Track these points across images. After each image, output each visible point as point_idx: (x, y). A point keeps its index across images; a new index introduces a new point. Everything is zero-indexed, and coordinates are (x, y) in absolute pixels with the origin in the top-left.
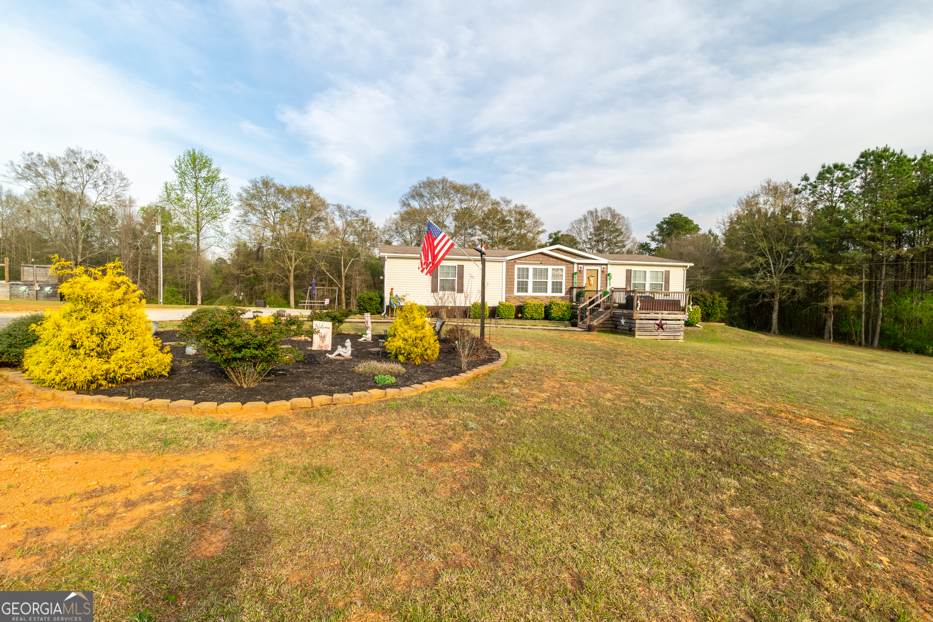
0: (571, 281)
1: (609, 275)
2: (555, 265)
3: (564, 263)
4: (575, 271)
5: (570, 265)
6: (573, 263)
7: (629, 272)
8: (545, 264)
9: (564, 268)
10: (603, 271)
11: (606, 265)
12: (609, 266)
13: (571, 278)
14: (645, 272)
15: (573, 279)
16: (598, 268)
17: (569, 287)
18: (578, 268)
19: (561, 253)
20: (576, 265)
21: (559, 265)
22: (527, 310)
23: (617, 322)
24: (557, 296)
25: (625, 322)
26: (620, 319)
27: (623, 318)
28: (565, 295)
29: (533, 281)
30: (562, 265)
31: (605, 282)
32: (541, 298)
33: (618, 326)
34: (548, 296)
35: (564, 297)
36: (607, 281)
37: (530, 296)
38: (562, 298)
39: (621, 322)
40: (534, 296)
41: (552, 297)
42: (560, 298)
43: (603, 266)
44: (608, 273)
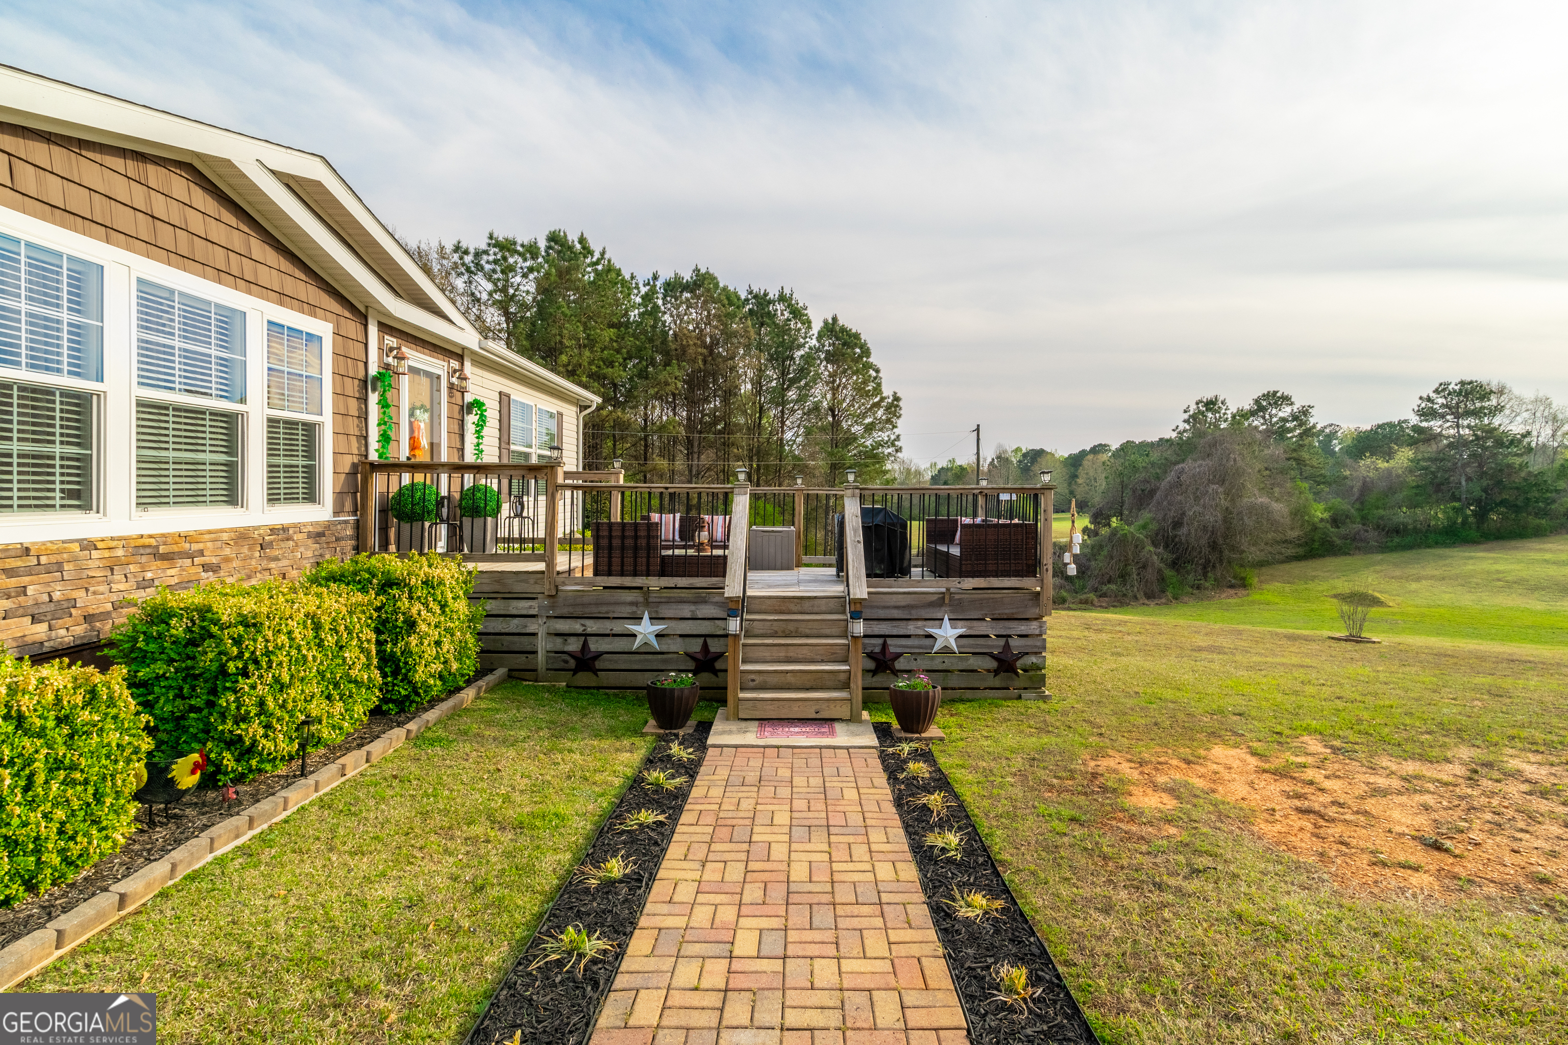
0: (355, 424)
1: (470, 407)
2: (283, 298)
3: (325, 299)
4: (373, 364)
5: (352, 328)
6: (363, 310)
9: (323, 328)
10: (451, 387)
11: (460, 355)
12: (468, 365)
13: (353, 406)
14: (530, 411)
15: (364, 417)
16: (440, 366)
17: (347, 463)
18: (381, 349)
20: (373, 334)
21: (300, 305)
23: (890, 641)
24: (298, 527)
25: (961, 636)
26: (920, 623)
27: (946, 617)
28: (336, 513)
29: (140, 404)
30: (312, 309)
31: (457, 438)
32: (201, 553)
33: (901, 659)
34: (247, 529)
35: (329, 525)
36: (462, 436)
37: (120, 539)
38: (319, 535)
39: (930, 636)
40: (153, 542)
41: (273, 531)
42: (310, 535)
43: (455, 364)
44: (469, 398)
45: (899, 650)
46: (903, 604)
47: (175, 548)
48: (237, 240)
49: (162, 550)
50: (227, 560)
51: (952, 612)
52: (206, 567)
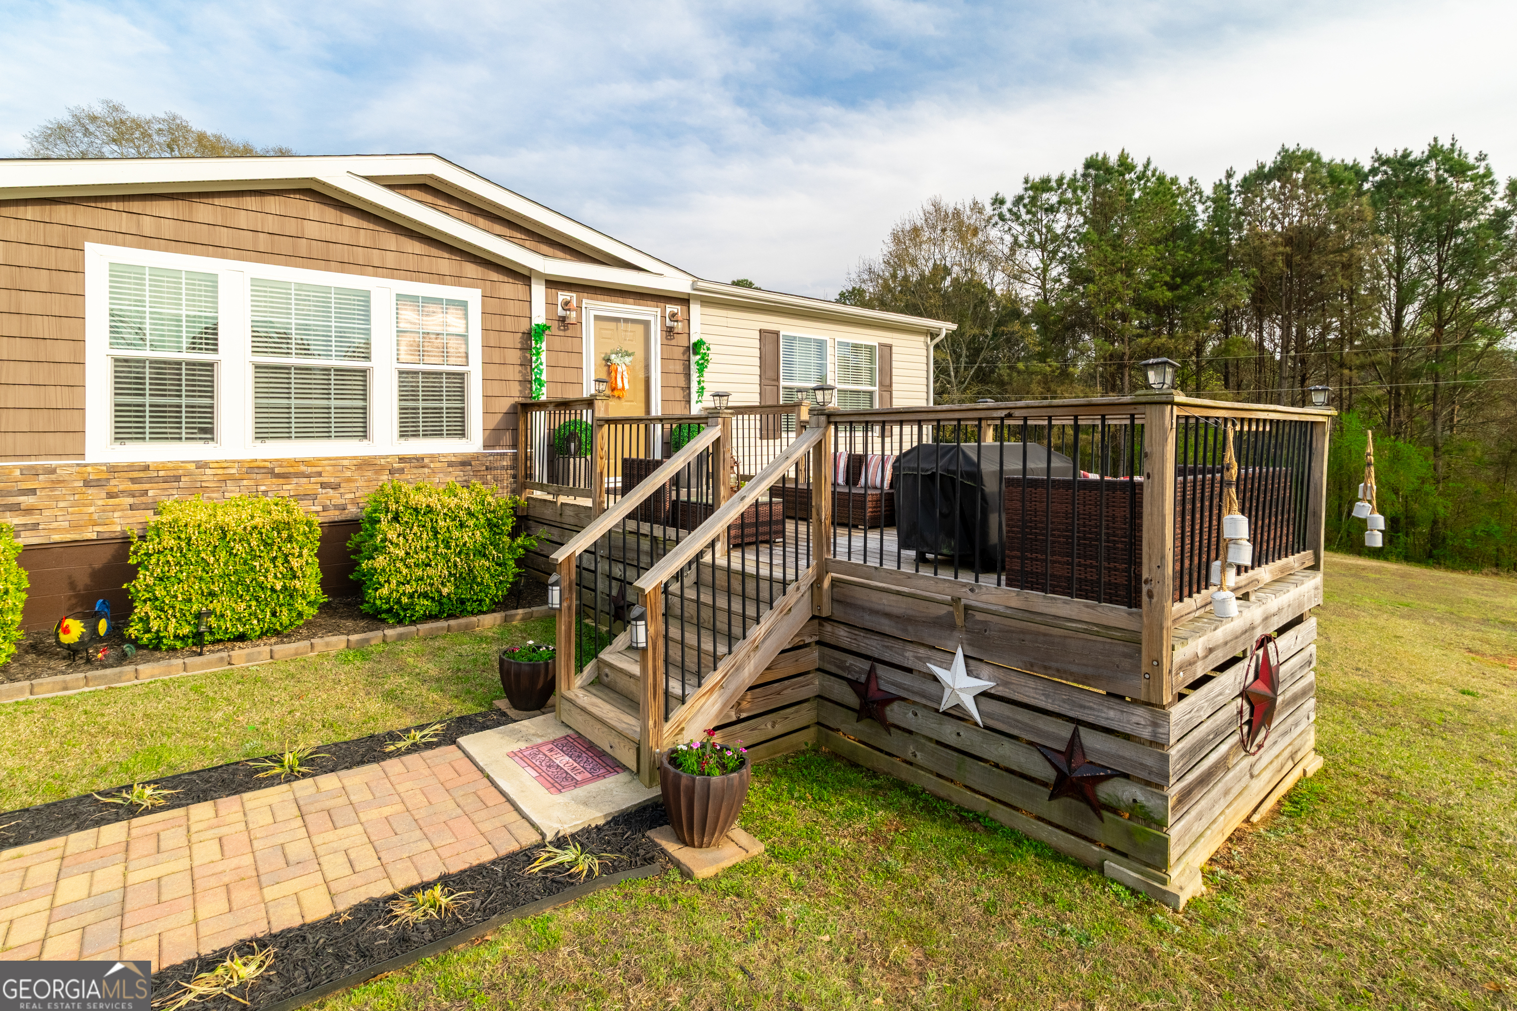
0: (514, 373)
1: (696, 347)
2: (416, 274)
3: (471, 270)
4: (539, 316)
5: (510, 289)
6: (523, 276)
7: (769, 339)
8: (345, 265)
9: (469, 294)
10: (669, 332)
11: (684, 300)
12: (696, 309)
13: (514, 356)
14: (821, 345)
15: (527, 363)
16: (650, 313)
17: (505, 405)
18: (551, 304)
19: (454, 209)
20: (539, 291)
21: (440, 278)
22: (143, 578)
23: (881, 670)
24: (433, 457)
25: (985, 694)
26: (922, 651)
27: (960, 653)
28: (485, 446)
29: (257, 367)
30: (458, 280)
31: (682, 378)
32: (320, 474)
33: (895, 706)
34: (375, 457)
35: (476, 457)
36: (688, 376)
37: (234, 461)
38: (465, 463)
39: (935, 679)
40: (268, 464)
41: (402, 459)
42: (451, 464)
43: (671, 308)
44: (694, 339)
45: (893, 690)
46: (895, 611)
47: (291, 470)
48: (363, 238)
49: (277, 470)
50: (349, 480)
51: (971, 644)
52: (324, 485)
